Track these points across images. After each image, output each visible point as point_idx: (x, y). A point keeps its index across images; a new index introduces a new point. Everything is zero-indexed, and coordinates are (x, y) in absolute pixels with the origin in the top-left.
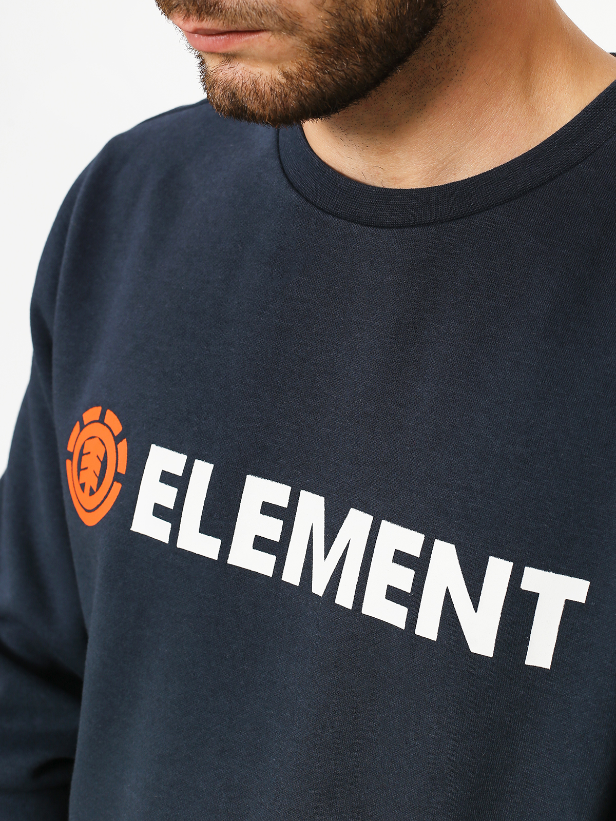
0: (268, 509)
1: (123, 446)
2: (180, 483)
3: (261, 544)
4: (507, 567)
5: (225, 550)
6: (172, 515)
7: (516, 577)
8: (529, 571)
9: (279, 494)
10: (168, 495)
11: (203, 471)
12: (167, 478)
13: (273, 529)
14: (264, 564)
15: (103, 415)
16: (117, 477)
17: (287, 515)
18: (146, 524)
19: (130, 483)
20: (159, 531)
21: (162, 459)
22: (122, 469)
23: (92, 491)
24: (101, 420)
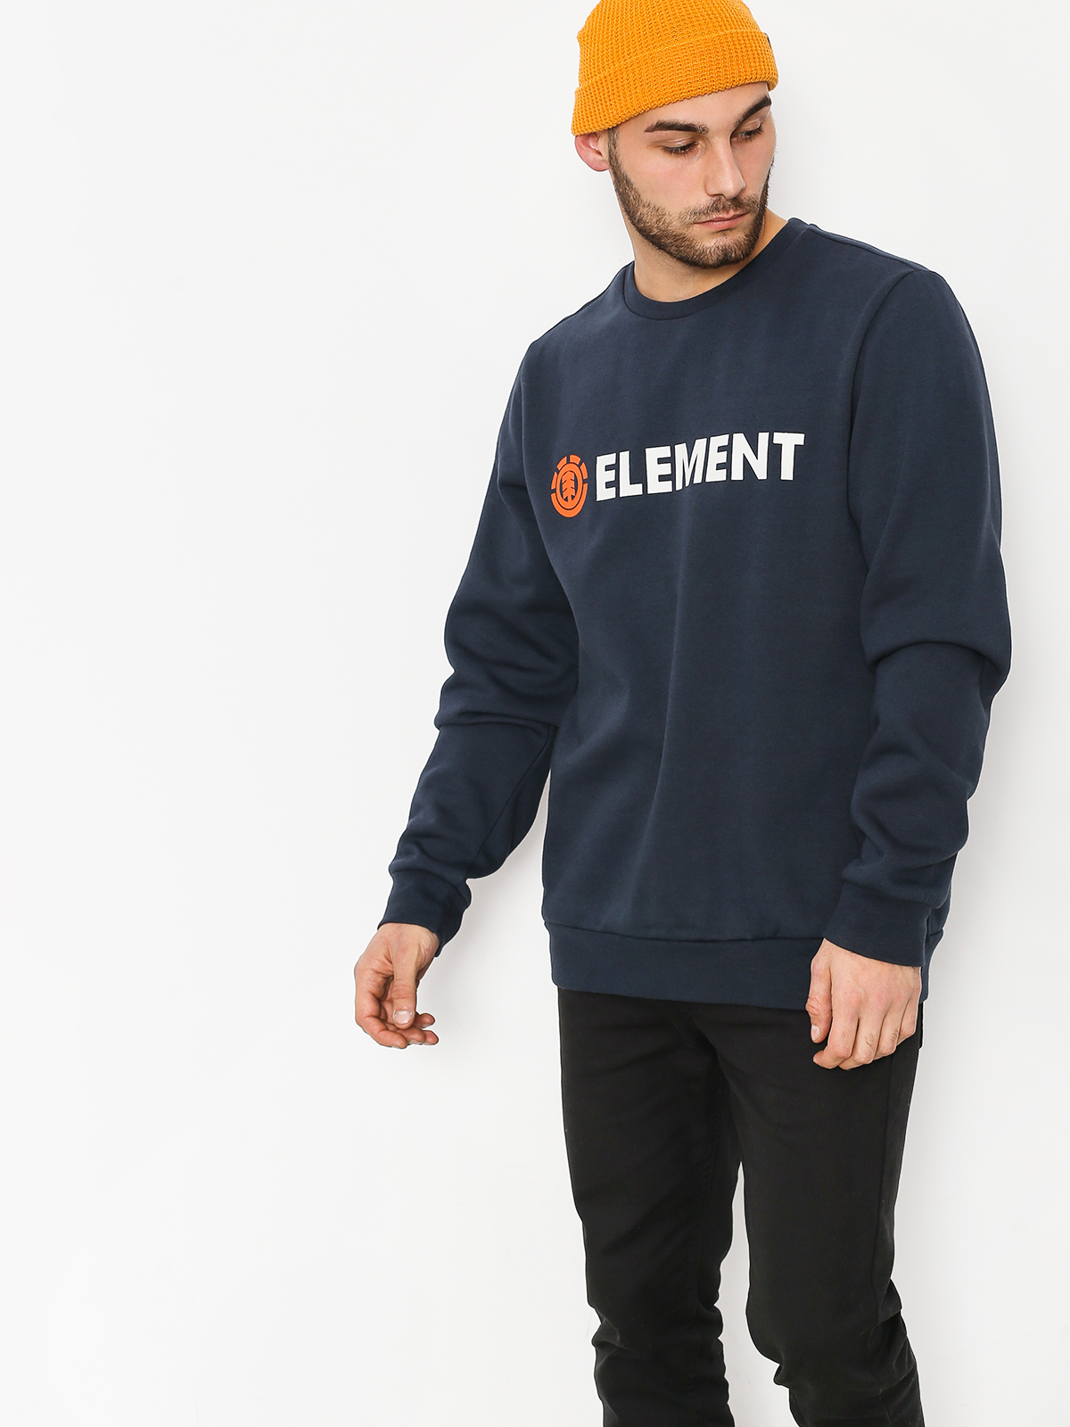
0: (661, 461)
1: (583, 466)
2: (615, 467)
3: (662, 478)
4: (766, 435)
5: (645, 488)
6: (615, 484)
7: (771, 438)
8: (776, 435)
9: (665, 452)
10: (611, 476)
11: (625, 456)
12: (608, 468)
13: (666, 469)
14: (666, 487)
15: (568, 459)
16: (584, 481)
17: (671, 460)
18: (604, 494)
19: (591, 481)
20: (610, 494)
21: (604, 461)
22: (585, 477)
23: (573, 497)
24: (568, 462)
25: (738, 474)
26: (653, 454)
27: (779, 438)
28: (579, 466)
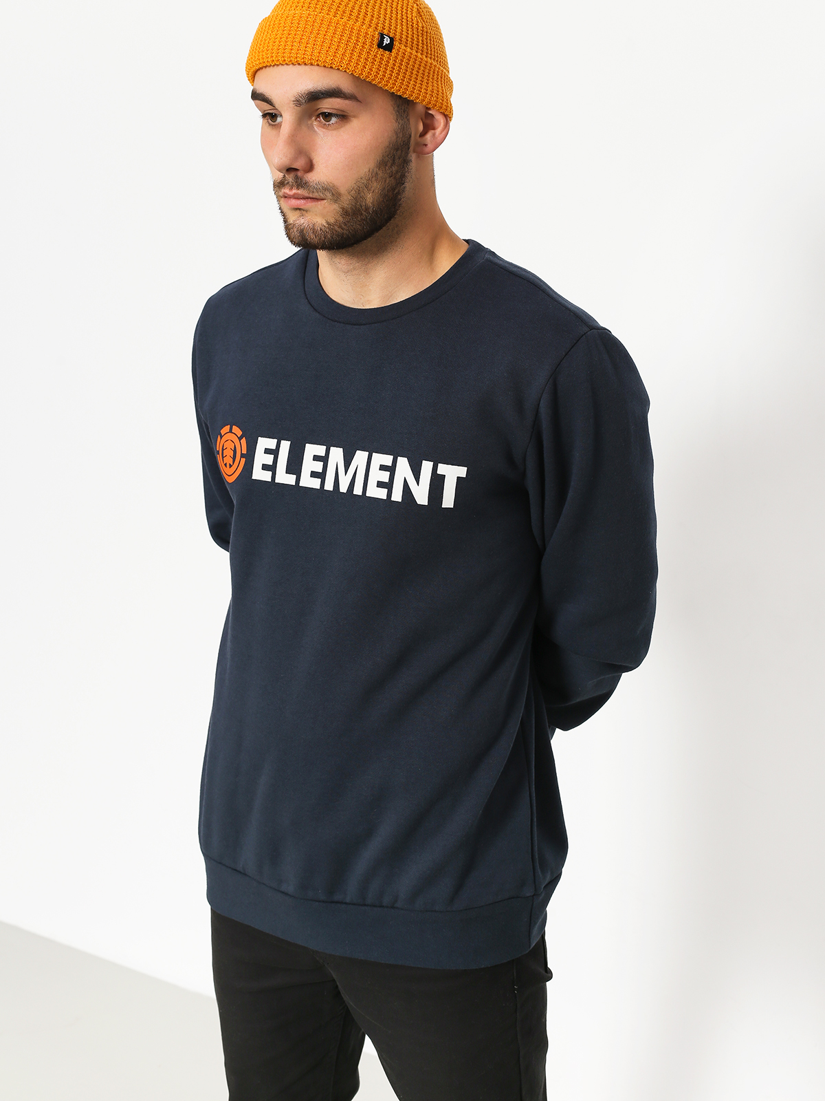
0: (316, 458)
1: (244, 441)
2: (275, 453)
3: (314, 474)
4: (430, 464)
5: (298, 480)
6: (272, 468)
7: (435, 469)
8: (440, 465)
9: (320, 450)
11: (285, 446)
12: (268, 451)
13: (319, 467)
14: (315, 483)
15: (231, 429)
16: (242, 456)
17: (325, 459)
18: (259, 474)
19: (250, 457)
20: (266, 476)
21: (264, 443)
22: (244, 452)
23: (231, 466)
24: (231, 431)
25: (397, 496)
26: (312, 450)
27: (443, 469)
28: (240, 439)
